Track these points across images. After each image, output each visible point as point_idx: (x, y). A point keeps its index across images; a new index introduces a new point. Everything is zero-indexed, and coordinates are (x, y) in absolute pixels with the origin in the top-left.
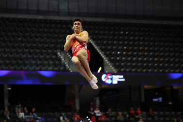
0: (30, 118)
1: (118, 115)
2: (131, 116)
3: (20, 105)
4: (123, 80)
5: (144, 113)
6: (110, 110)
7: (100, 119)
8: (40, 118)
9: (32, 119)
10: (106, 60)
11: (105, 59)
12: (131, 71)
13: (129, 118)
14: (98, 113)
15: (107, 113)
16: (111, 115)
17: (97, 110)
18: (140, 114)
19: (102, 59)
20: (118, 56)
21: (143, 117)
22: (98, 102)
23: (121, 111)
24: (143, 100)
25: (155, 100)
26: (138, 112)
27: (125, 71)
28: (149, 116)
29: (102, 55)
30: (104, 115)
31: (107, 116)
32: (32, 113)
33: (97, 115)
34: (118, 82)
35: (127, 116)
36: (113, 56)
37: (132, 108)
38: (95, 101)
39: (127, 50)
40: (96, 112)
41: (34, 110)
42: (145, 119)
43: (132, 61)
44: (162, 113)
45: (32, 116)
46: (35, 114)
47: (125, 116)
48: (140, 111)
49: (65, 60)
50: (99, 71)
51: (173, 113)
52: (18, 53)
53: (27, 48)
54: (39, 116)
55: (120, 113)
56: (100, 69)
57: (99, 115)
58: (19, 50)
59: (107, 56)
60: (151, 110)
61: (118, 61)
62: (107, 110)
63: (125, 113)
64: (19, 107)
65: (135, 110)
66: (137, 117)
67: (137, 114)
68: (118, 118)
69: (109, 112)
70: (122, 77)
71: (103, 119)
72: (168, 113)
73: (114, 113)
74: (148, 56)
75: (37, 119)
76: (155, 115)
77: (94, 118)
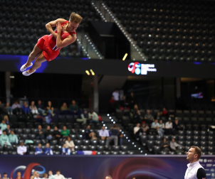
3: (25, 98)
4: (155, 70)
10: (133, 45)
11: (132, 43)
12: (164, 60)
19: (129, 43)
20: (149, 39)
23: (150, 108)
24: (179, 95)
25: (195, 95)
27: (157, 59)
29: (128, 38)
34: (148, 72)
36: (142, 40)
39: (161, 33)
42: (180, 119)
43: (166, 47)
44: (202, 112)
49: (82, 43)
50: (124, 59)
52: (24, 34)
53: (34, 28)
55: (148, 111)
56: (126, 55)
58: (25, 30)
59: (135, 39)
61: (149, 46)
63: (156, 111)
64: (24, 101)
70: (153, 66)
72: (209, 112)
74: (188, 41)
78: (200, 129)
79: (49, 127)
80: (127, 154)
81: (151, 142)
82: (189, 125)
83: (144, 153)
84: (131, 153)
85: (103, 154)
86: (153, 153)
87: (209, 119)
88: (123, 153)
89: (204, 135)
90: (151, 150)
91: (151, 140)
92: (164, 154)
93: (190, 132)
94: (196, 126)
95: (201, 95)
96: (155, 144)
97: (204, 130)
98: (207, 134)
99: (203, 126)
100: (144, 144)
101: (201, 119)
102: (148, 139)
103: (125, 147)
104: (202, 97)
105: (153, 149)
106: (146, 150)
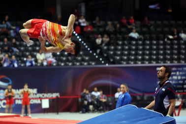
0: (3, 28)
1: (107, 25)
2: (123, 26)
5: (138, 23)
6: (97, 19)
7: (85, 30)
8: (14, 28)
9: (5, 29)
13: (120, 28)
14: (84, 22)
15: (94, 22)
16: (98, 24)
17: (82, 19)
18: (134, 24)
21: (136, 27)
22: (83, 9)
23: (111, 20)
24: (137, 6)
25: (152, 7)
26: (130, 21)
28: (144, 26)
30: (90, 25)
31: (93, 25)
32: (5, 22)
33: (82, 24)
35: (118, 26)
37: (124, 17)
38: (80, 7)
40: (80, 21)
41: (7, 18)
42: (139, 29)
44: (159, 22)
45: (5, 26)
46: (9, 24)
47: (115, 26)
48: (133, 21)
51: (173, 22)
54: (13, 26)
55: (109, 23)
57: (85, 24)
60: (146, 18)
62: (94, 19)
63: (116, 22)
65: (128, 19)
66: (129, 27)
67: (130, 24)
68: (107, 29)
69: (97, 21)
71: (89, 29)
72: (166, 22)
73: (102, 23)
75: (11, 29)
76: (151, 25)
77: (78, 28)
78: (158, 39)
79: (14, 41)
80: (89, 64)
81: (112, 53)
82: (148, 36)
83: (105, 64)
84: (93, 64)
85: (66, 65)
86: (113, 63)
87: (166, 29)
88: (86, 64)
89: (162, 45)
90: (112, 60)
91: (111, 50)
92: (124, 64)
93: (148, 42)
94: (154, 36)
95: (158, 6)
96: (115, 54)
97: (161, 40)
98: (165, 44)
99: (161, 36)
100: (105, 55)
101: (159, 29)
102: (109, 49)
103: (87, 58)
104: (159, 8)
105: (114, 59)
106: (107, 60)
